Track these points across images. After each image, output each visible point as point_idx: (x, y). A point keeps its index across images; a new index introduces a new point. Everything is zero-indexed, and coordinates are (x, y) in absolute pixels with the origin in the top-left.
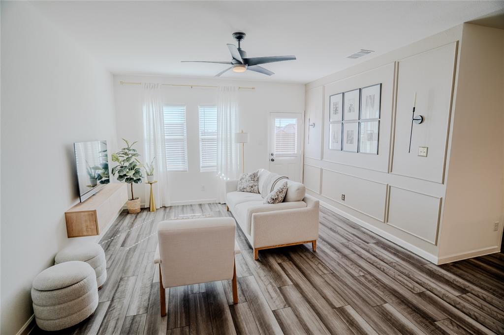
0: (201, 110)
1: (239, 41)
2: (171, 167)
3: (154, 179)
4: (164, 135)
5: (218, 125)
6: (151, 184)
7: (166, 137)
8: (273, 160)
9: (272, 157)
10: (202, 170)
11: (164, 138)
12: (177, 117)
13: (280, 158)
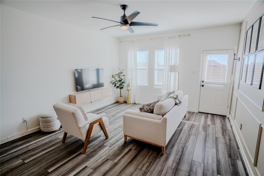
0: (156, 52)
1: (124, 10)
2: (139, 83)
3: (129, 88)
4: (137, 67)
5: (164, 62)
6: (128, 90)
7: (138, 68)
8: (203, 86)
9: (202, 84)
10: (155, 87)
11: (137, 68)
12: (144, 57)
13: (210, 85)
